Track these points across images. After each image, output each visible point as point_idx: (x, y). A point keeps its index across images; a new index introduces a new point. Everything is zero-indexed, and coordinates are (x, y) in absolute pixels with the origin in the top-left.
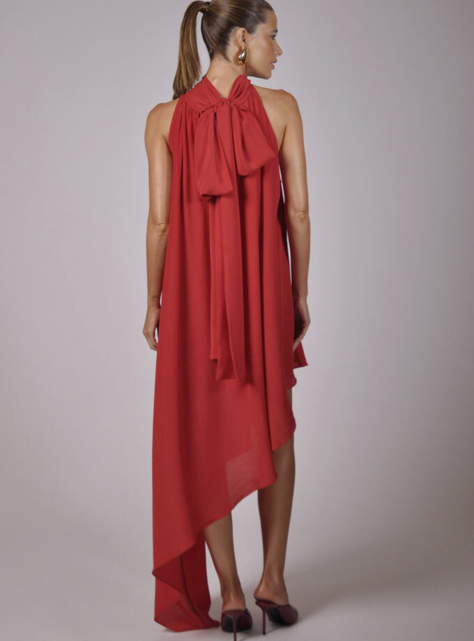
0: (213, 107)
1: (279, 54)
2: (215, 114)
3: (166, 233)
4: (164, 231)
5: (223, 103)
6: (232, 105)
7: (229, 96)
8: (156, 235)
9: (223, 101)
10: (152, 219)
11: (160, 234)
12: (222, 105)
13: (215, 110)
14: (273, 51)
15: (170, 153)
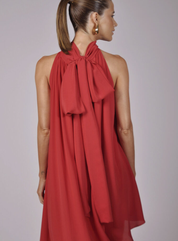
0: (75, 61)
1: (116, 26)
2: (76, 66)
3: (49, 135)
4: (47, 134)
5: (81, 59)
6: (87, 60)
7: (85, 55)
8: (42, 136)
9: (81, 58)
10: (40, 127)
11: (45, 135)
12: (81, 60)
13: (76, 63)
14: (113, 24)
15: (49, 88)
